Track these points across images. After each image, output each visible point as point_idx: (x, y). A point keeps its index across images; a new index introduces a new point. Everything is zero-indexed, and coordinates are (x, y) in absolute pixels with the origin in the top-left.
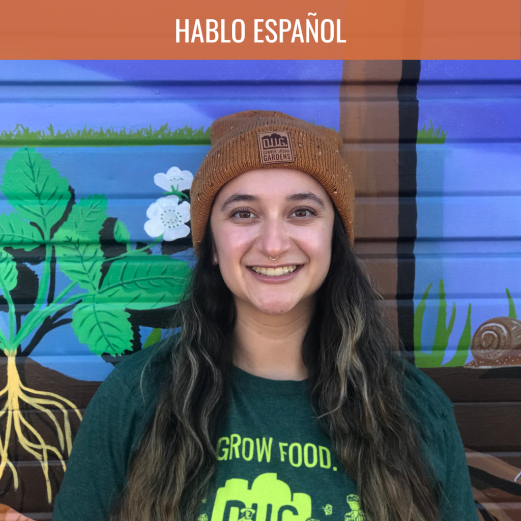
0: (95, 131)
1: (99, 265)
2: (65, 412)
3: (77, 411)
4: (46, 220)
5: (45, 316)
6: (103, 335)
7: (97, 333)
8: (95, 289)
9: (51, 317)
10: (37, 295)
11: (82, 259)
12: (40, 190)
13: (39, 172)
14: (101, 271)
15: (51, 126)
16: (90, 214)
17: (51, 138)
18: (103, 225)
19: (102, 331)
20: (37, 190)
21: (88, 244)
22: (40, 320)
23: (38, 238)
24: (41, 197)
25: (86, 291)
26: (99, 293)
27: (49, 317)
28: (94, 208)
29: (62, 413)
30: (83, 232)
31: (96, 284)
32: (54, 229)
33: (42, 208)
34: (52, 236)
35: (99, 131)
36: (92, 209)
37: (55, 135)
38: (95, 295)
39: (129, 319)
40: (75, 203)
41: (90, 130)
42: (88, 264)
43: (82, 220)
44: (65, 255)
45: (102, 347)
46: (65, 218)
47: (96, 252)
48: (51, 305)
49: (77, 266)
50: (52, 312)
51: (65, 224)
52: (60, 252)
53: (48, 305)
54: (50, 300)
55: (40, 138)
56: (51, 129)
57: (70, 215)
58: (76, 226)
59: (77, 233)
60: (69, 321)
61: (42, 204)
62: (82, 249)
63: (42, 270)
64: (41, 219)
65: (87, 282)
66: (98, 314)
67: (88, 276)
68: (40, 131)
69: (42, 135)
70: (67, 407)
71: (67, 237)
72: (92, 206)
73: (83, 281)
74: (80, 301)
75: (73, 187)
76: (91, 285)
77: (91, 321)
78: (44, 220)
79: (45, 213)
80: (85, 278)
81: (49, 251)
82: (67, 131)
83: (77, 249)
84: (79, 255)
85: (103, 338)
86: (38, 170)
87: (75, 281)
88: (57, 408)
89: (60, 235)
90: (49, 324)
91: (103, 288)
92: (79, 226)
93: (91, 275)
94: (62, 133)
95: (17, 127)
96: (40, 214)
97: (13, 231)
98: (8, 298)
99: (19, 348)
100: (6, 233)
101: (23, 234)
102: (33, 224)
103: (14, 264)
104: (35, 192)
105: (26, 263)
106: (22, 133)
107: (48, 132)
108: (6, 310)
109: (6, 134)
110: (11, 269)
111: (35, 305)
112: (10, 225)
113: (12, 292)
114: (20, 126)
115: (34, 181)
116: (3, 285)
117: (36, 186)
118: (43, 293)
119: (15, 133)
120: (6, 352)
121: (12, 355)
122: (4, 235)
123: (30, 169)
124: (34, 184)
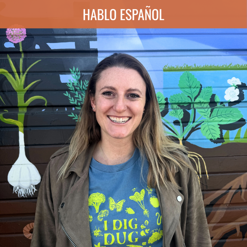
0: (209, 66)
1: (210, 110)
2: (198, 159)
3: (202, 158)
4: (193, 95)
6: (211, 133)
7: (209, 132)
8: (208, 117)
9: (194, 127)
10: (189, 120)
11: (203, 108)
12: (191, 85)
13: (191, 79)
14: (211, 112)
15: (195, 64)
16: (207, 93)
17: (195, 68)
18: (211, 96)
19: (210, 132)
20: (190, 85)
21: (205, 103)
22: (190, 128)
23: (190, 101)
24: (191, 88)
25: (205, 118)
26: (210, 119)
27: (193, 127)
28: (208, 91)
29: (197, 159)
30: (204, 99)
31: (209, 116)
32: (195, 98)
33: (191, 91)
34: (194, 100)
35: (210, 66)
36: (207, 91)
38: (208, 120)
39: (219, 128)
40: (202, 89)
41: (207, 65)
42: (206, 110)
43: (204, 95)
45: (210, 137)
46: (199, 94)
47: (207, 106)
48: (194, 123)
49: (203, 110)
50: (194, 125)
51: (199, 96)
52: (196, 106)
53: (193, 123)
54: (194, 122)
55: (191, 68)
56: (195, 65)
57: (201, 93)
58: (202, 97)
59: (203, 99)
60: (200, 128)
61: (191, 90)
62: (203, 105)
63: (191, 112)
64: (191, 95)
65: (206, 115)
66: (209, 126)
67: (206, 114)
68: (191, 66)
69: (192, 67)
70: (199, 157)
71: (200, 101)
72: (207, 90)
73: (205, 115)
74: (203, 122)
75: (201, 84)
76: (207, 116)
77: (207, 128)
78: (192, 95)
79: (192, 93)
80: (205, 114)
81: (192, 105)
82: (200, 66)
83: (201, 105)
84: (201, 107)
85: (211, 134)
86: (190, 79)
87: (202, 115)
88: (196, 157)
89: (197, 100)
90: (193, 130)
91: (211, 118)
92: (203, 97)
93: (207, 113)
94: (198, 66)
95: (184, 65)
96: (191, 93)
97: (182, 99)
98: (180, 121)
99: (183, 137)
100: (180, 100)
101: (185, 100)
102: (188, 97)
103: (182, 110)
104: (189, 86)
105: (186, 110)
106: (186, 67)
107: (194, 66)
108: (180, 125)
109: (181, 67)
110: (181, 112)
111: (188, 123)
112: (181, 97)
113: (181, 119)
114: (185, 64)
115: (189, 82)
116: (179, 117)
117: (190, 84)
118: (191, 119)
119: (183, 67)
120: (179, 139)
121: (181, 140)
122: (179, 101)
123: (188, 79)
124: (189, 83)
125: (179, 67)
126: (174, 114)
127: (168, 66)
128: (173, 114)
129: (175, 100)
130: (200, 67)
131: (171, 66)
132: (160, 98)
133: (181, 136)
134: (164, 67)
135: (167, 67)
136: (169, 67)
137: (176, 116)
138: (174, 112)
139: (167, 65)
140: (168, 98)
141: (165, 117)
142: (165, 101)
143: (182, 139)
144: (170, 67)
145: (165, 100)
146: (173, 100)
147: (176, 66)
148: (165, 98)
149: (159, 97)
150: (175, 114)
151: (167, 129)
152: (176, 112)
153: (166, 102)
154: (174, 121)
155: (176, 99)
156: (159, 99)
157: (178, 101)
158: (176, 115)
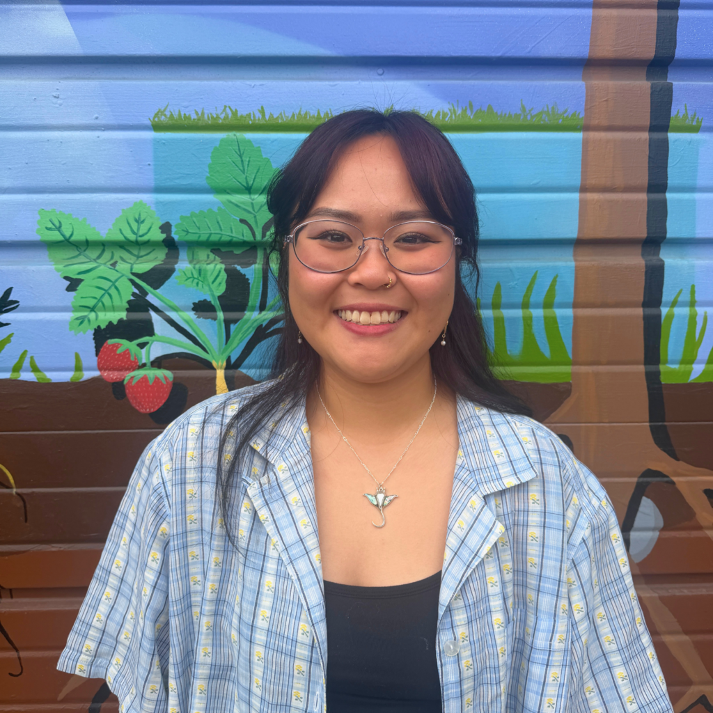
0: (311, 115)
4: (257, 217)
5: (256, 325)
9: (264, 325)
10: (248, 301)
12: (251, 183)
13: (249, 161)
15: (262, 108)
17: (262, 122)
20: (247, 183)
22: (251, 329)
23: (248, 237)
24: (252, 190)
27: (262, 325)
32: (267, 227)
33: (253, 204)
34: (263, 236)
35: (316, 115)
37: (267, 118)
41: (306, 114)
48: (263, 313)
50: (264, 320)
53: (260, 313)
54: (262, 308)
55: (250, 122)
56: (262, 111)
61: (253, 200)
63: (254, 273)
64: (253, 216)
68: (250, 114)
69: (252, 118)
78: (255, 217)
79: (256, 211)
81: (260, 252)
82: (281, 114)
86: (248, 159)
90: (261, 334)
94: (275, 116)
95: (224, 110)
96: (250, 209)
97: (221, 230)
98: (216, 304)
99: (229, 360)
100: (213, 232)
101: (232, 232)
102: (242, 221)
103: (223, 266)
104: (245, 184)
105: (236, 266)
106: (230, 116)
107: (258, 115)
108: (215, 319)
109: (212, 117)
110: (220, 272)
111: (246, 312)
112: (218, 222)
113: (220, 298)
114: (228, 109)
115: (244, 173)
116: (211, 290)
117: (246, 178)
118: (255, 297)
119: (222, 116)
120: (214, 364)
121: (221, 368)
122: (211, 234)
123: (239, 159)
124: (244, 176)
125: (206, 116)
126: (196, 281)
127: (168, 114)
128: (191, 279)
129: (198, 231)
130: (282, 118)
131: (180, 115)
132: (143, 222)
133: (222, 354)
134: (154, 119)
135: (165, 115)
136: (172, 115)
137: (203, 287)
138: (192, 274)
139: (165, 110)
140: (171, 222)
141: (162, 287)
142: (162, 232)
143: (225, 364)
144: (176, 115)
145: (160, 231)
146: (190, 231)
147: (197, 113)
148: (160, 224)
149: (139, 218)
150: (198, 279)
151: (173, 329)
152: (200, 274)
153: (164, 236)
154: (194, 304)
155: (199, 228)
156: (142, 226)
157: (207, 236)
158: (200, 283)
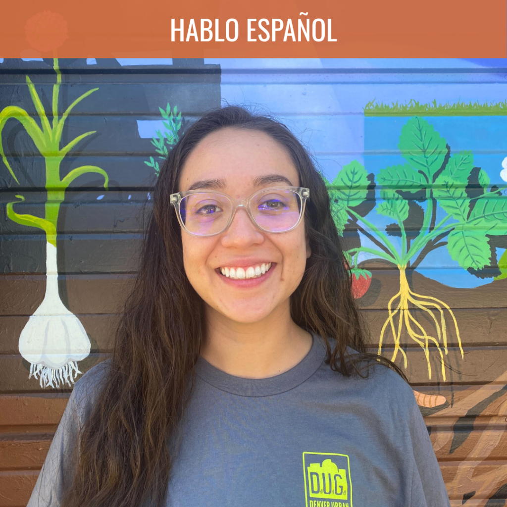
1: (468, 202)
2: (442, 312)
3: (450, 311)
4: (430, 169)
5: (428, 239)
6: (470, 254)
7: (465, 252)
8: (464, 220)
10: (422, 225)
11: (451, 198)
12: (426, 147)
13: (425, 134)
14: (469, 206)
15: (435, 100)
16: (461, 165)
17: (434, 110)
18: (470, 173)
19: (468, 251)
20: (424, 147)
21: (457, 187)
22: (424, 243)
23: (424, 183)
24: (426, 152)
25: (458, 221)
26: (467, 223)
27: (431, 240)
28: (464, 160)
29: (440, 312)
30: (456, 178)
31: (466, 217)
32: (436, 176)
33: (427, 161)
34: (434, 181)
35: (469, 105)
36: (462, 161)
37: (438, 107)
38: (464, 224)
39: (489, 243)
40: (450, 157)
41: (462, 104)
42: (460, 202)
43: (456, 169)
44: (439, 196)
45: (468, 264)
46: (443, 167)
47: (462, 194)
48: (432, 231)
49: (452, 203)
50: (433, 237)
51: (443, 172)
52: (436, 193)
53: (430, 232)
54: (431, 229)
55: (427, 110)
56: (435, 103)
57: (447, 165)
58: (452, 174)
59: (452, 178)
60: (445, 243)
61: (427, 158)
62: (452, 190)
63: (427, 206)
64: (426, 168)
65: (459, 215)
66: (466, 238)
67: (460, 210)
68: (427, 104)
69: (428, 107)
70: (444, 309)
71: (445, 181)
72: (462, 159)
73: (456, 214)
74: (453, 229)
75: (449, 145)
76: (461, 217)
77: (461, 243)
78: (428, 169)
79: (429, 165)
80: (457, 211)
81: (428, 191)
82: (446, 104)
83: (448, 191)
84: (449, 196)
85: (469, 256)
86: (425, 132)
87: (450, 214)
88: (436, 309)
89: (440, 180)
90: (431, 246)
91: (469, 220)
92: (454, 173)
93: (462, 209)
94: (442, 106)
95: (411, 102)
96: (426, 164)
97: (406, 177)
98: (402, 227)
99: (409, 262)
100: (401, 179)
101: (413, 179)
102: (420, 172)
103: (407, 201)
104: (422, 148)
105: (415, 201)
106: (414, 106)
107: (432, 105)
108: (400, 235)
109: (403, 106)
110: (405, 205)
111: (420, 231)
112: (404, 173)
113: (405, 222)
114: (413, 101)
115: (422, 140)
116: (398, 216)
117: (423, 145)
118: (427, 223)
119: (409, 106)
120: (399, 267)
121: (403, 269)
122: (400, 180)
123: (419, 132)
124: (422, 143)
125: (399, 107)
126: (389, 211)
127: (375, 104)
128: (386, 210)
129: (391, 179)
130: (447, 107)
131: (382, 105)
132: (356, 173)
133: (404, 259)
134: (366, 107)
135: (373, 106)
136: (377, 106)
137: (393, 215)
138: (387, 206)
139: (373, 102)
140: (374, 174)
141: (367, 216)
142: (368, 180)
143: (406, 267)
144: (380, 106)
145: (367, 179)
146: (386, 179)
147: (393, 104)
148: (367, 174)
149: (354, 171)
150: (390, 210)
151: (373, 243)
152: (392, 207)
153: (369, 183)
154: (387, 226)
155: (392, 177)
156: (356, 176)
157: (397, 182)
158: (392, 213)
